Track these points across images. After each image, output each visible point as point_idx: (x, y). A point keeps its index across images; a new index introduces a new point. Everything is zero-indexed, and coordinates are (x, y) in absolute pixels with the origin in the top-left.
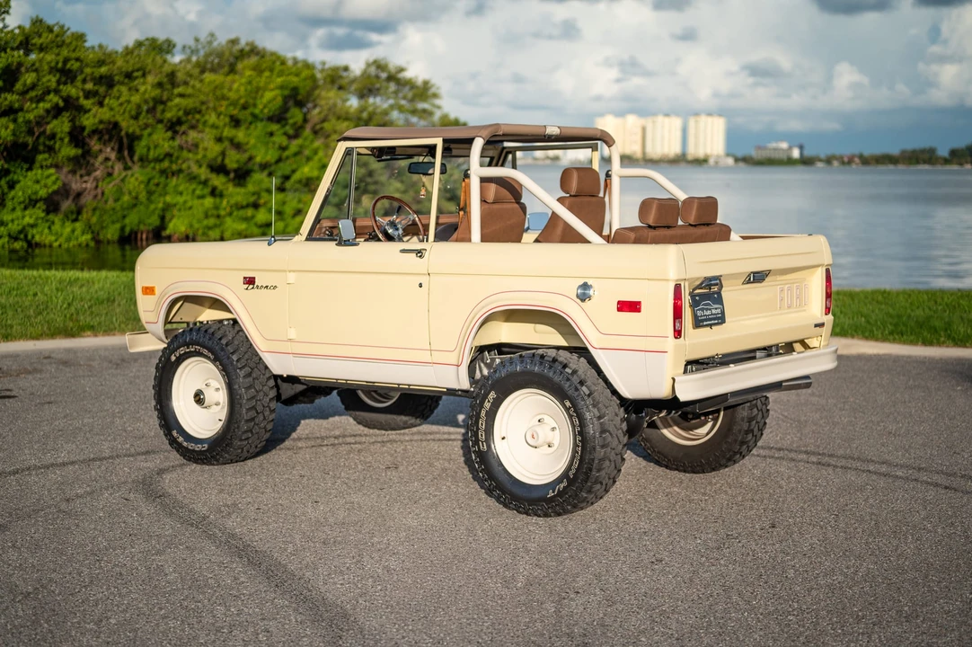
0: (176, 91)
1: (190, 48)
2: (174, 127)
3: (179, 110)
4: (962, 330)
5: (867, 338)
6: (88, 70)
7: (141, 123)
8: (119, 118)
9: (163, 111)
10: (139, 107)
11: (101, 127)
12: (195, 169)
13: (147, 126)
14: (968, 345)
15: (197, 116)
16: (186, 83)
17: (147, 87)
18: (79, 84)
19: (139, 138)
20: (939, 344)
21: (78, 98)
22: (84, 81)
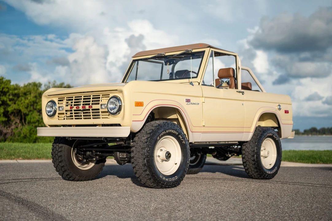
1: (47, 85)
4: (325, 158)
5: (289, 161)
6: (11, 92)
7: (29, 109)
8: (21, 108)
9: (36, 106)
10: (28, 104)
11: (14, 111)
13: (30, 111)
14: (328, 163)
17: (31, 98)
18: (7, 96)
19: (28, 115)
20: (317, 163)
21: (7, 101)
22: (9, 95)
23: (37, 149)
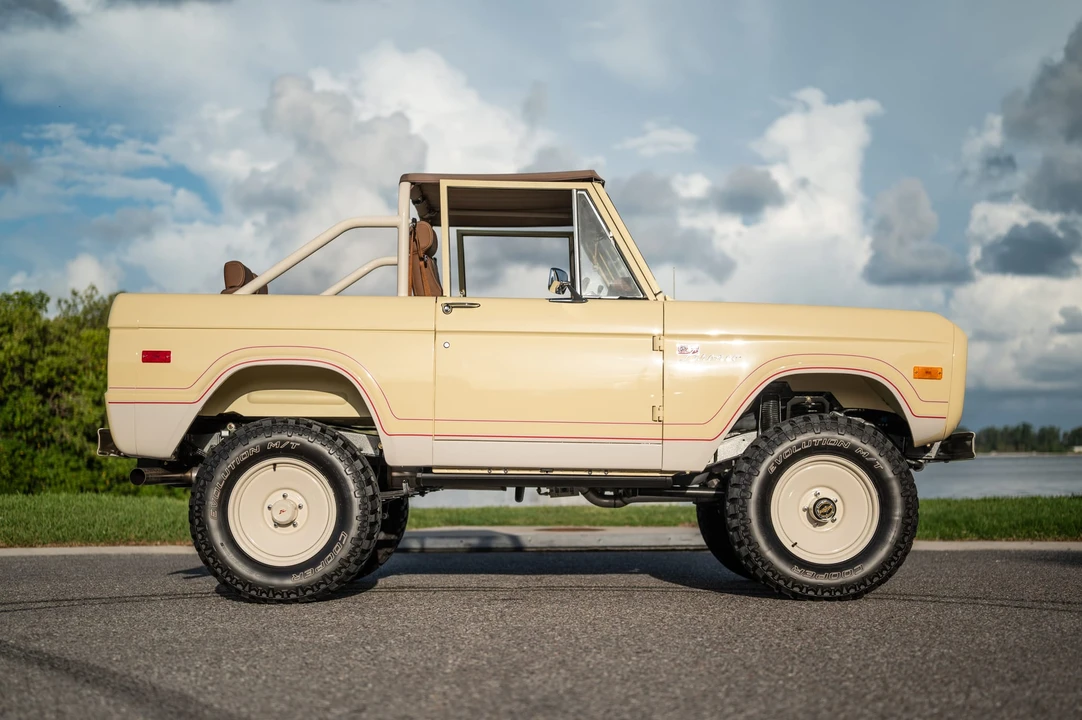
0: (48, 349)
1: (66, 302)
2: (45, 389)
3: (51, 370)
4: (987, 523)
9: (33, 371)
12: (68, 436)
13: (12, 388)
14: (995, 537)
15: (73, 377)
16: (60, 340)
17: (13, 344)
20: (961, 538)
23: (52, 513)
